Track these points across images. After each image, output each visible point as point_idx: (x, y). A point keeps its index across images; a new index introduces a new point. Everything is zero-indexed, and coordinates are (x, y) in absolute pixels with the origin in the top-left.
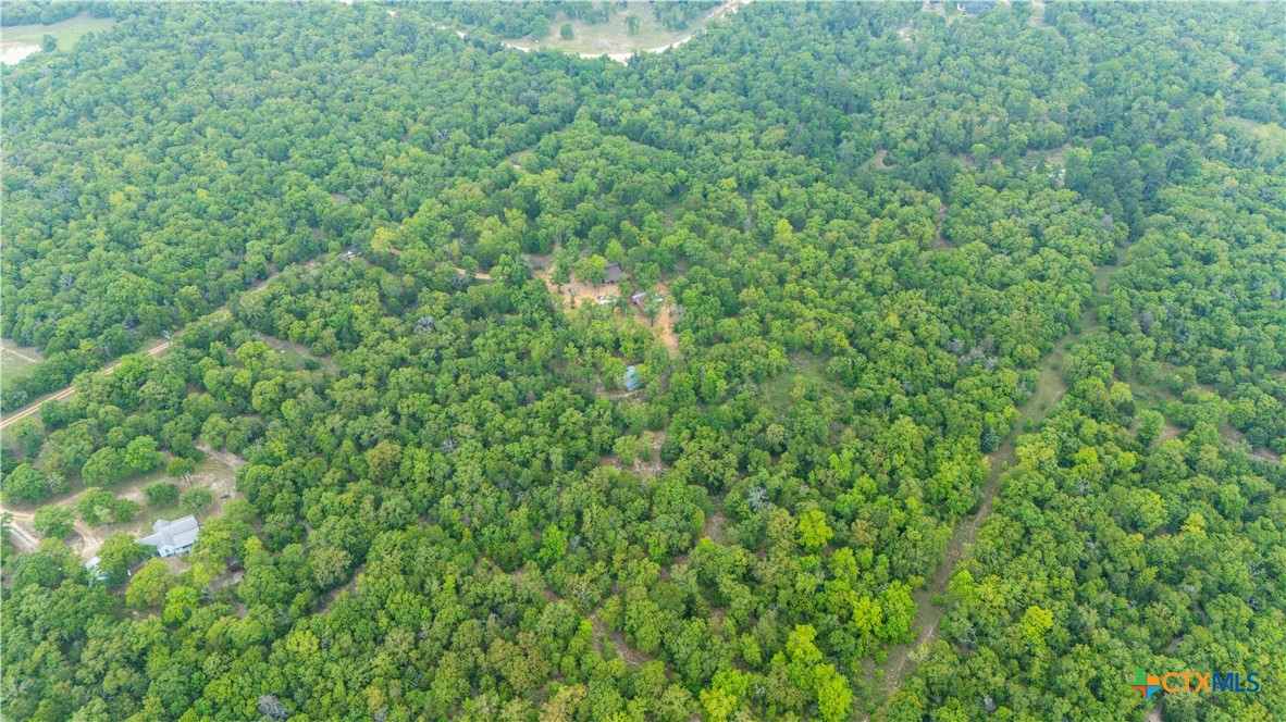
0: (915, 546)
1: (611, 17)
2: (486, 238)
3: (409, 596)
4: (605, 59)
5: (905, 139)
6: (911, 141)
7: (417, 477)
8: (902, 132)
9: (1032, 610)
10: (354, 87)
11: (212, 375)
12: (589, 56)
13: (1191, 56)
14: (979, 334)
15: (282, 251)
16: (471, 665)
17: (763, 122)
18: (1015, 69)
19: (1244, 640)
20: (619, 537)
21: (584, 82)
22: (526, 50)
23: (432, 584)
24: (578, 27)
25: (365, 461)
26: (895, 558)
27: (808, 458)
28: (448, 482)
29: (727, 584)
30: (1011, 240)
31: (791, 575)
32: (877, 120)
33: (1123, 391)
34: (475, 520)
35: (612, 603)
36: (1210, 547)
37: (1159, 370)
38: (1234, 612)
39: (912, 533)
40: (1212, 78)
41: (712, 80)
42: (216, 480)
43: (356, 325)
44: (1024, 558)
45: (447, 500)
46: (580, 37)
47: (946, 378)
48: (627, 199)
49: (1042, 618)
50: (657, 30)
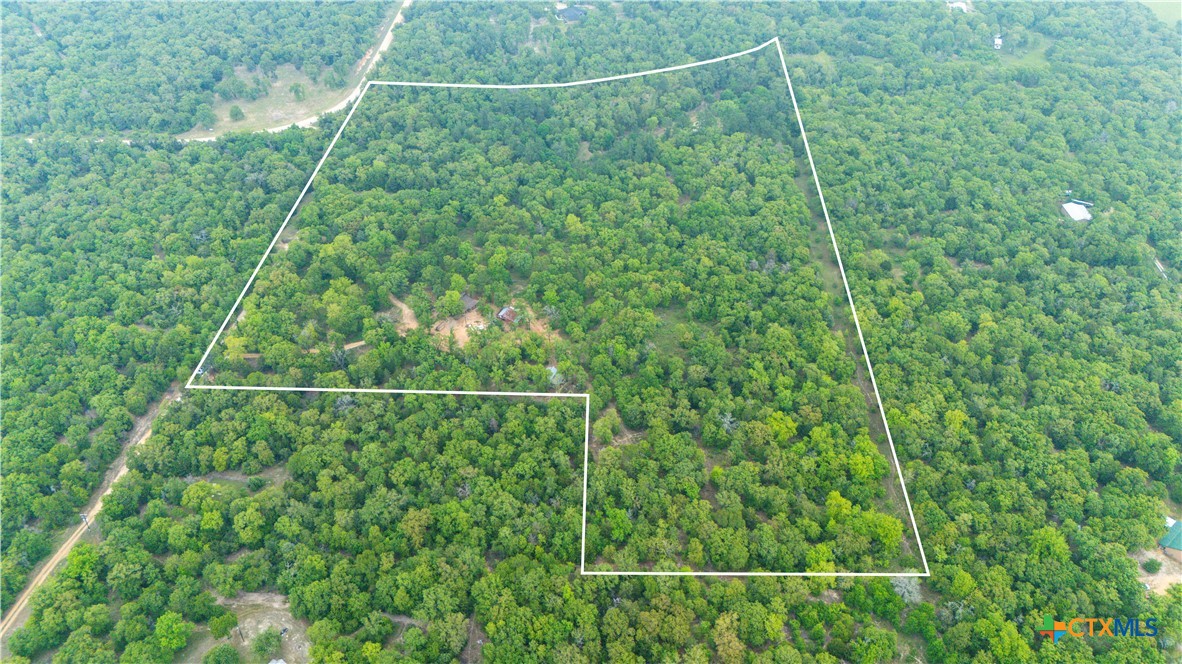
0: (849, 407)
1: (269, 90)
2: (334, 311)
3: (543, 619)
4: (294, 127)
5: (596, 129)
6: (602, 129)
7: (464, 527)
8: (592, 124)
9: (948, 414)
10: (59, 220)
11: (176, 532)
12: (277, 130)
13: (741, 18)
14: (762, 251)
15: (136, 394)
16: (633, 644)
17: (483, 144)
18: (636, 55)
19: (1063, 377)
20: (662, 495)
21: (295, 153)
22: (213, 139)
23: (553, 601)
24: (244, 107)
25: (402, 536)
26: (844, 422)
27: (735, 379)
28: (492, 518)
29: (760, 492)
30: (730, 179)
31: (793, 464)
32: (566, 120)
33: (881, 255)
34: (540, 536)
35: (695, 543)
36: (1004, 331)
37: (886, 235)
38: (1046, 363)
39: (842, 400)
40: (764, 30)
41: (409, 122)
42: (259, 622)
43: (281, 431)
44: (917, 384)
45: (505, 531)
46: (251, 115)
47: (768, 289)
48: (428, 237)
49: (957, 416)
50: (320, 92)
